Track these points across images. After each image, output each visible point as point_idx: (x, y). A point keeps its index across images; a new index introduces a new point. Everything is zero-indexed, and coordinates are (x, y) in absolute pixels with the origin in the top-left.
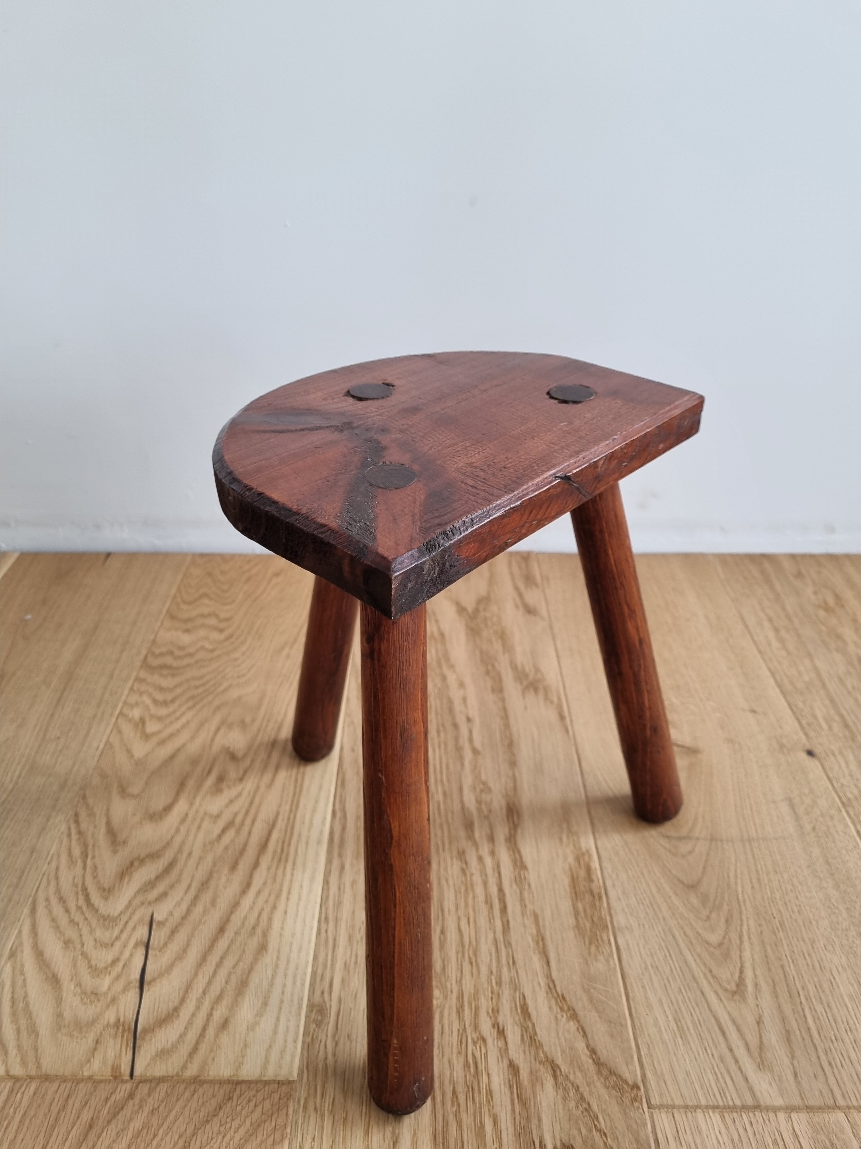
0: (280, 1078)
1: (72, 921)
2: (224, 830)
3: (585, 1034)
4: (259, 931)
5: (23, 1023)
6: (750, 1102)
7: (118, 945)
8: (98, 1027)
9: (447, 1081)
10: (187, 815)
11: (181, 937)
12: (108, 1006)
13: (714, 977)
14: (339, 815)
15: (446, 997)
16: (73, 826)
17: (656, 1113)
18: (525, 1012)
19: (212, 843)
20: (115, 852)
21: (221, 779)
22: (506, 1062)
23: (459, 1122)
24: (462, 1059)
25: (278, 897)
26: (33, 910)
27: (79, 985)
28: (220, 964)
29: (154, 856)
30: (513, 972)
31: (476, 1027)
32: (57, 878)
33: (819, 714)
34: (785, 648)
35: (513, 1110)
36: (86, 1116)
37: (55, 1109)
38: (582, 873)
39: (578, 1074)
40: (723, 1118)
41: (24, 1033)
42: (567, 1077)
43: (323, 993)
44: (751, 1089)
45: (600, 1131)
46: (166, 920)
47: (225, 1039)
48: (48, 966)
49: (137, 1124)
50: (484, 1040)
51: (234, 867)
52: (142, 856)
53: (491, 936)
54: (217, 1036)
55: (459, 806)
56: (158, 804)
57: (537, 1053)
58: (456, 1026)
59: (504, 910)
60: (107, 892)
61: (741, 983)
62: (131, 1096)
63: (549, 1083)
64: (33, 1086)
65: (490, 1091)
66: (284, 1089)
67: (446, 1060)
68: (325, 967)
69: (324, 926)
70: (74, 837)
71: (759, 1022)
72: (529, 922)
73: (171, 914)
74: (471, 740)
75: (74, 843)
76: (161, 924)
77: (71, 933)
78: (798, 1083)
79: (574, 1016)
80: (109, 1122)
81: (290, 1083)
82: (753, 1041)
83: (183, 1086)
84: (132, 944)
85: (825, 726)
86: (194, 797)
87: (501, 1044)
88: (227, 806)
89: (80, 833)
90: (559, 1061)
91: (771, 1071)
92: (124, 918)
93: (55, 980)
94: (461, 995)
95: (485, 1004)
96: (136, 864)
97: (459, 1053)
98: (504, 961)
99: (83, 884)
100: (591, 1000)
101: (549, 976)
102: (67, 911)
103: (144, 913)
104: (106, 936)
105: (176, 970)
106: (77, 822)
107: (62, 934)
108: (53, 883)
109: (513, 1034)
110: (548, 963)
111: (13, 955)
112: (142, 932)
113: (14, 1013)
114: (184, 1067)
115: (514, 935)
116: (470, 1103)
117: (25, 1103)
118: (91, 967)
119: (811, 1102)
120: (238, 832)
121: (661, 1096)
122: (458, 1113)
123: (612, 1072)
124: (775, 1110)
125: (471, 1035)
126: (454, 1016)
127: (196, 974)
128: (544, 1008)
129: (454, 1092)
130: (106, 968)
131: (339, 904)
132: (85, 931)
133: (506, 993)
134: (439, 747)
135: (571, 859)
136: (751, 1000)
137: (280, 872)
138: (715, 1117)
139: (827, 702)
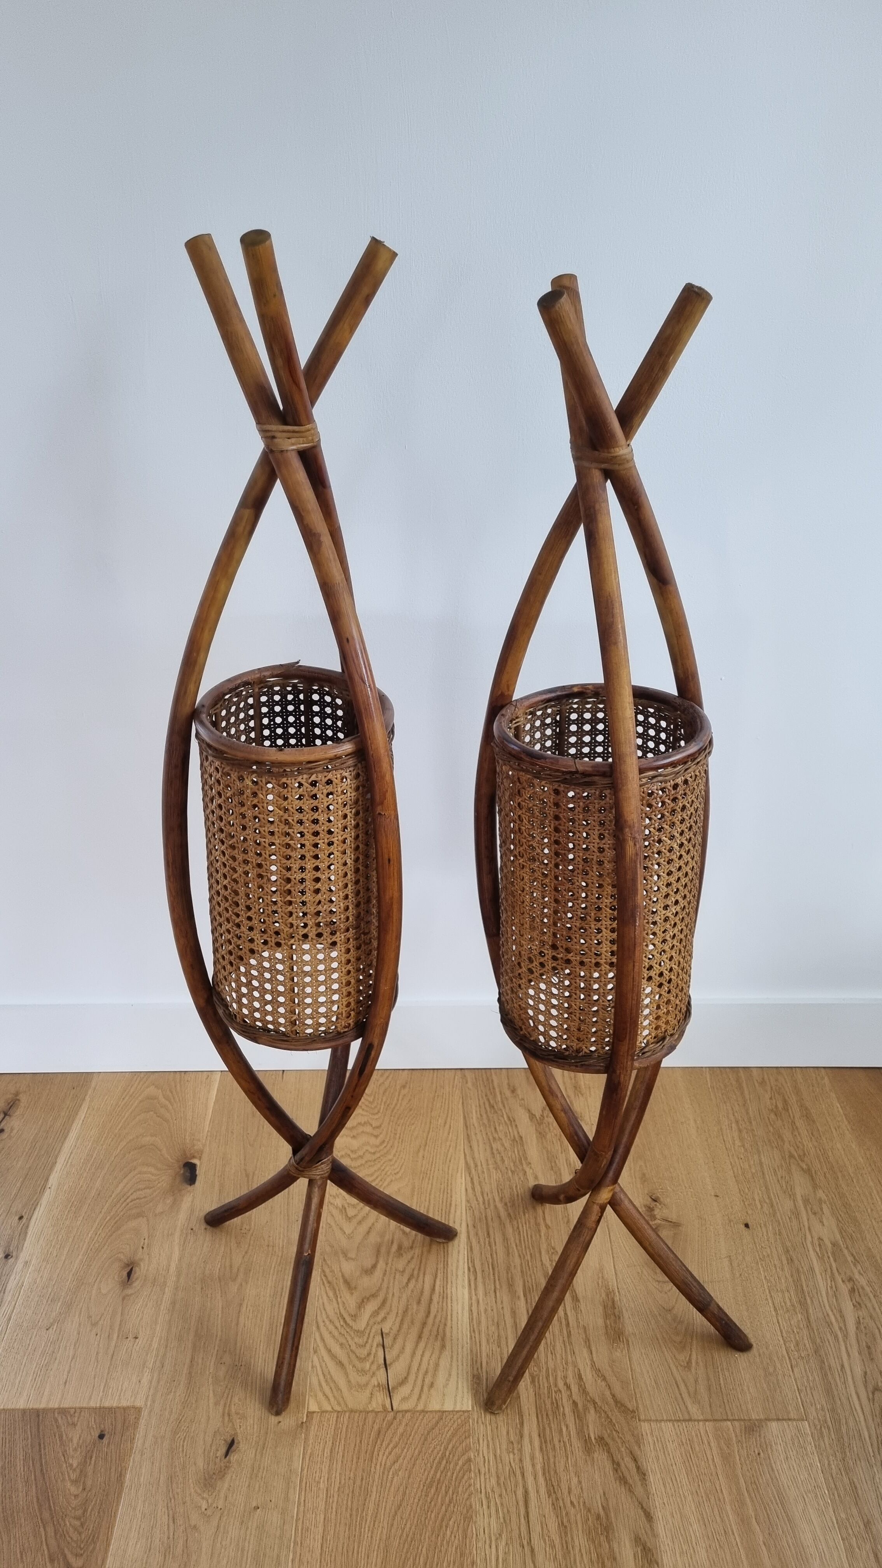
0: (463, 1409)
1: (340, 1333)
2: (409, 1280)
3: (609, 1388)
4: (439, 1338)
5: (332, 1385)
6: (687, 1417)
7: (368, 1346)
8: (370, 1388)
9: (543, 1410)
10: (386, 1271)
11: (400, 1341)
12: (372, 1377)
13: (676, 1359)
14: (472, 1270)
15: (540, 1371)
16: (324, 1278)
17: (642, 1424)
18: (580, 1378)
19: (404, 1288)
20: (352, 1294)
21: (400, 1248)
22: (571, 1402)
23: (551, 1428)
24: (550, 1399)
25: (446, 1319)
26: (318, 1327)
27: (354, 1366)
28: (422, 1356)
29: (374, 1296)
30: (574, 1358)
31: (556, 1385)
32: (325, 1310)
33: (757, 1198)
34: (743, 1146)
35: (575, 1423)
36: (376, 1427)
37: (361, 1424)
38: (610, 1303)
39: (606, 1406)
40: (674, 1425)
41: (334, 1390)
42: (601, 1408)
43: (478, 1369)
44: (688, 1413)
45: (616, 1431)
46: (390, 1332)
47: (432, 1391)
48: (336, 1357)
49: (401, 1430)
50: (560, 1391)
51: (419, 1302)
52: (368, 1296)
53: (561, 1339)
54: (429, 1391)
55: (540, 1263)
56: (368, 1263)
57: (586, 1396)
58: (546, 1385)
59: (568, 1325)
60: (354, 1317)
61: (689, 1362)
62: (395, 1418)
63: (592, 1411)
64: (347, 1414)
65: (564, 1414)
66: (466, 1414)
67: (542, 1401)
68: (477, 1357)
69: (473, 1334)
70: (327, 1285)
71: (696, 1381)
72: (581, 1331)
73: (391, 1329)
74: (544, 1219)
75: (327, 1288)
76: (388, 1334)
77: (342, 1340)
78: (711, 1409)
79: (604, 1379)
80: (388, 1430)
81: (468, 1411)
82: (692, 1390)
83: (418, 1414)
84: (375, 1345)
85: (759, 1207)
86: (388, 1259)
87: (569, 1393)
88: (407, 1265)
89: (329, 1282)
90: (597, 1401)
91: (699, 1403)
92: (368, 1332)
93: (340, 1364)
94: (547, 1369)
95: (560, 1374)
96: (365, 1300)
97: (549, 1397)
98: (569, 1353)
99: (340, 1313)
100: (613, 1371)
101: (592, 1360)
102: (336, 1328)
103: (377, 1328)
104: (361, 1341)
105: (401, 1359)
106: (325, 1276)
107: (338, 1340)
108: (324, 1312)
109: (575, 1389)
110: (591, 1353)
111: (315, 1352)
112: (379, 1339)
113: (326, 1381)
114: (417, 1405)
115: (573, 1339)
116: (555, 1419)
117: (346, 1422)
118: (357, 1357)
119: (716, 1418)
120: (417, 1281)
121: (645, 1415)
122: (549, 1424)
123: (622, 1405)
124: (698, 1421)
125: (554, 1389)
126: (545, 1380)
127: (412, 1361)
128: (590, 1376)
129: (547, 1415)
130: (365, 1358)
131: (479, 1323)
132: (349, 1338)
133: (571, 1368)
134: (526, 1223)
135: (604, 1295)
136: (693, 1370)
137: (445, 1304)
138: (670, 1424)
139: (764, 1188)
